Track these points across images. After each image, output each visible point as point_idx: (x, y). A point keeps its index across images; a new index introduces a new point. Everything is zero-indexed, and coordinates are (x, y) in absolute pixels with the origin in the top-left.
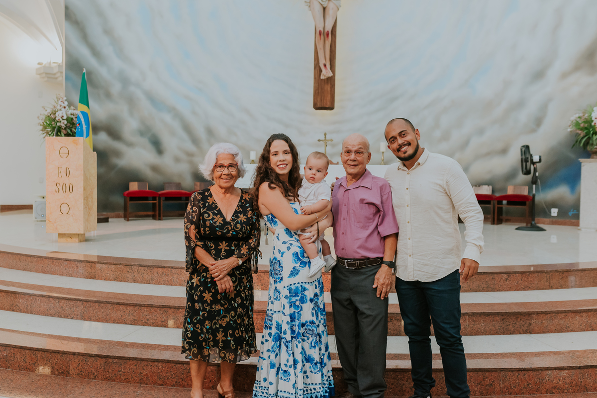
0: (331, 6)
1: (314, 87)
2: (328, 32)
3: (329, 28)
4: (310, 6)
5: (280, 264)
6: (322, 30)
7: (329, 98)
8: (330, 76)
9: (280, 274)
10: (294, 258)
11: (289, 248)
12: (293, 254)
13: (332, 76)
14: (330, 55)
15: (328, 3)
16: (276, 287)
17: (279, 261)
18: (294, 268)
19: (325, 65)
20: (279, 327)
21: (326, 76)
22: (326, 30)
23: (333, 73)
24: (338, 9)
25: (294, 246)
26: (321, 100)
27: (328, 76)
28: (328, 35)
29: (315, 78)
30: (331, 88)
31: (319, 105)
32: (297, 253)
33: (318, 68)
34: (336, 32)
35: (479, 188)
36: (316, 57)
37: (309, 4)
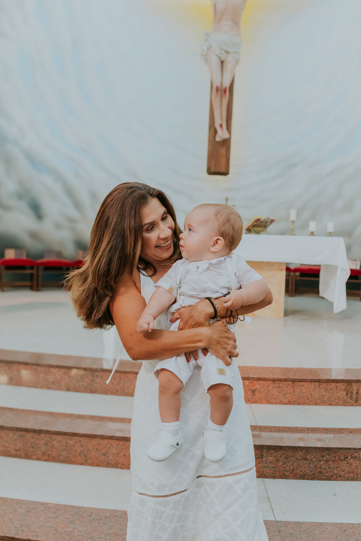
0: (230, 60)
1: (209, 150)
2: (225, 88)
3: (226, 84)
4: (206, 60)
6: (219, 86)
7: (223, 162)
8: (226, 138)
13: (228, 138)
14: (227, 114)
15: (226, 57)
19: (221, 126)
21: (222, 138)
22: (224, 86)
23: (229, 135)
24: (237, 63)
26: (216, 164)
27: (224, 138)
28: (225, 91)
29: (209, 140)
30: (226, 151)
31: (213, 170)
33: (213, 129)
37: (205, 57)
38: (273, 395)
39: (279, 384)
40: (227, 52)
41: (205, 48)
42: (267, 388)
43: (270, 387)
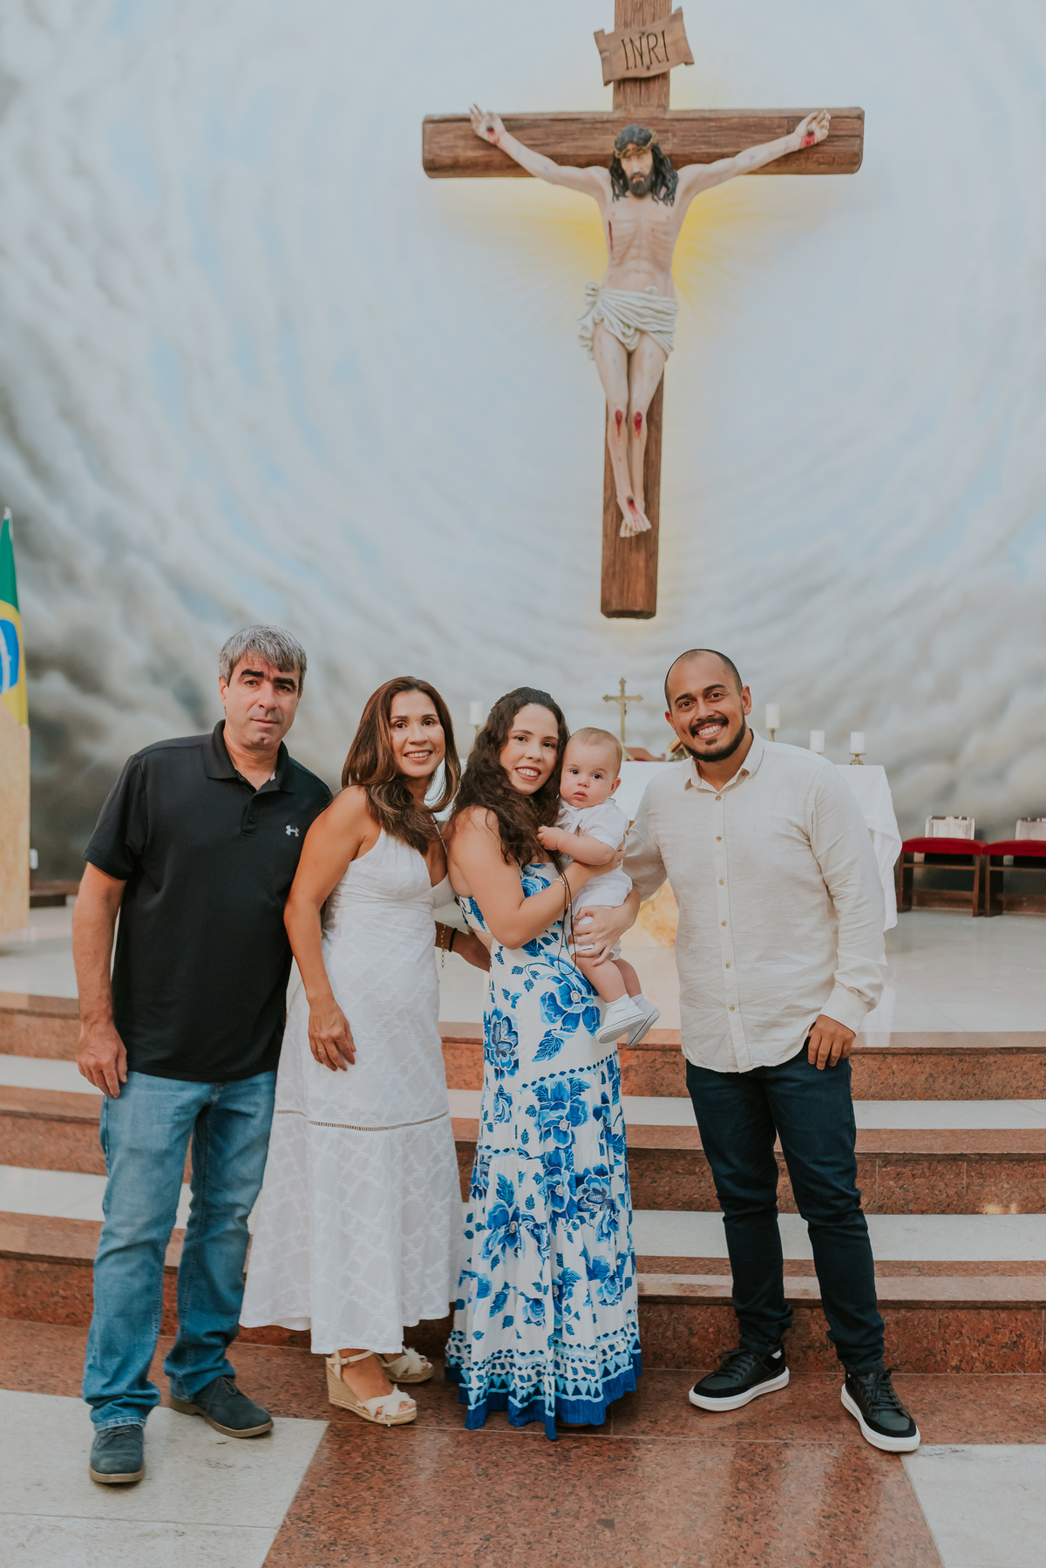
0: (647, 350)
1: (604, 559)
2: (639, 414)
3: (641, 405)
4: (592, 349)
5: (510, 1027)
6: (623, 410)
7: (641, 586)
8: (644, 530)
9: (513, 1054)
10: (545, 1010)
11: (529, 985)
12: (543, 999)
13: (648, 531)
14: (646, 476)
15: (640, 341)
16: (501, 1088)
17: (507, 1019)
18: (548, 1034)
19: (631, 502)
20: (505, 1191)
21: (634, 529)
22: (634, 411)
23: (652, 523)
24: (667, 357)
25: (541, 978)
26: (622, 593)
27: (639, 530)
28: (638, 423)
29: (605, 535)
30: (647, 561)
31: (615, 606)
32: (552, 997)
33: (612, 509)
34: (660, 415)
35: (1033, 823)
36: (608, 482)
37: (590, 343)
38: (663, 1079)
39: (675, 1056)
40: (642, 332)
41: (588, 322)
42: (652, 1065)
43: (657, 1062)
